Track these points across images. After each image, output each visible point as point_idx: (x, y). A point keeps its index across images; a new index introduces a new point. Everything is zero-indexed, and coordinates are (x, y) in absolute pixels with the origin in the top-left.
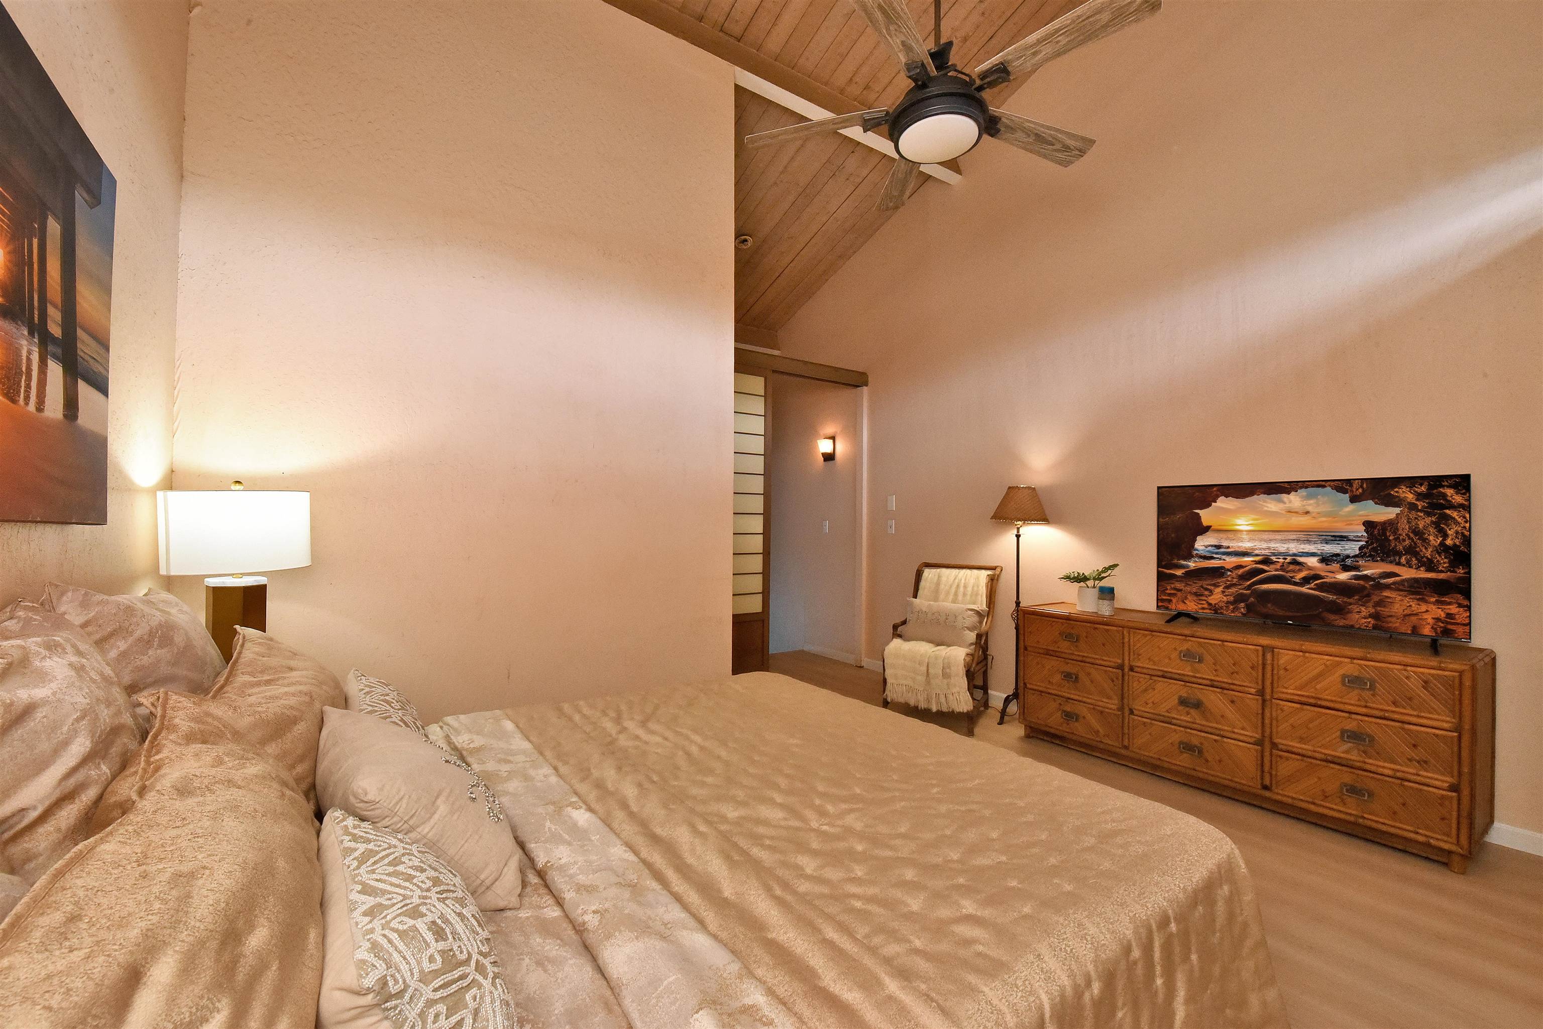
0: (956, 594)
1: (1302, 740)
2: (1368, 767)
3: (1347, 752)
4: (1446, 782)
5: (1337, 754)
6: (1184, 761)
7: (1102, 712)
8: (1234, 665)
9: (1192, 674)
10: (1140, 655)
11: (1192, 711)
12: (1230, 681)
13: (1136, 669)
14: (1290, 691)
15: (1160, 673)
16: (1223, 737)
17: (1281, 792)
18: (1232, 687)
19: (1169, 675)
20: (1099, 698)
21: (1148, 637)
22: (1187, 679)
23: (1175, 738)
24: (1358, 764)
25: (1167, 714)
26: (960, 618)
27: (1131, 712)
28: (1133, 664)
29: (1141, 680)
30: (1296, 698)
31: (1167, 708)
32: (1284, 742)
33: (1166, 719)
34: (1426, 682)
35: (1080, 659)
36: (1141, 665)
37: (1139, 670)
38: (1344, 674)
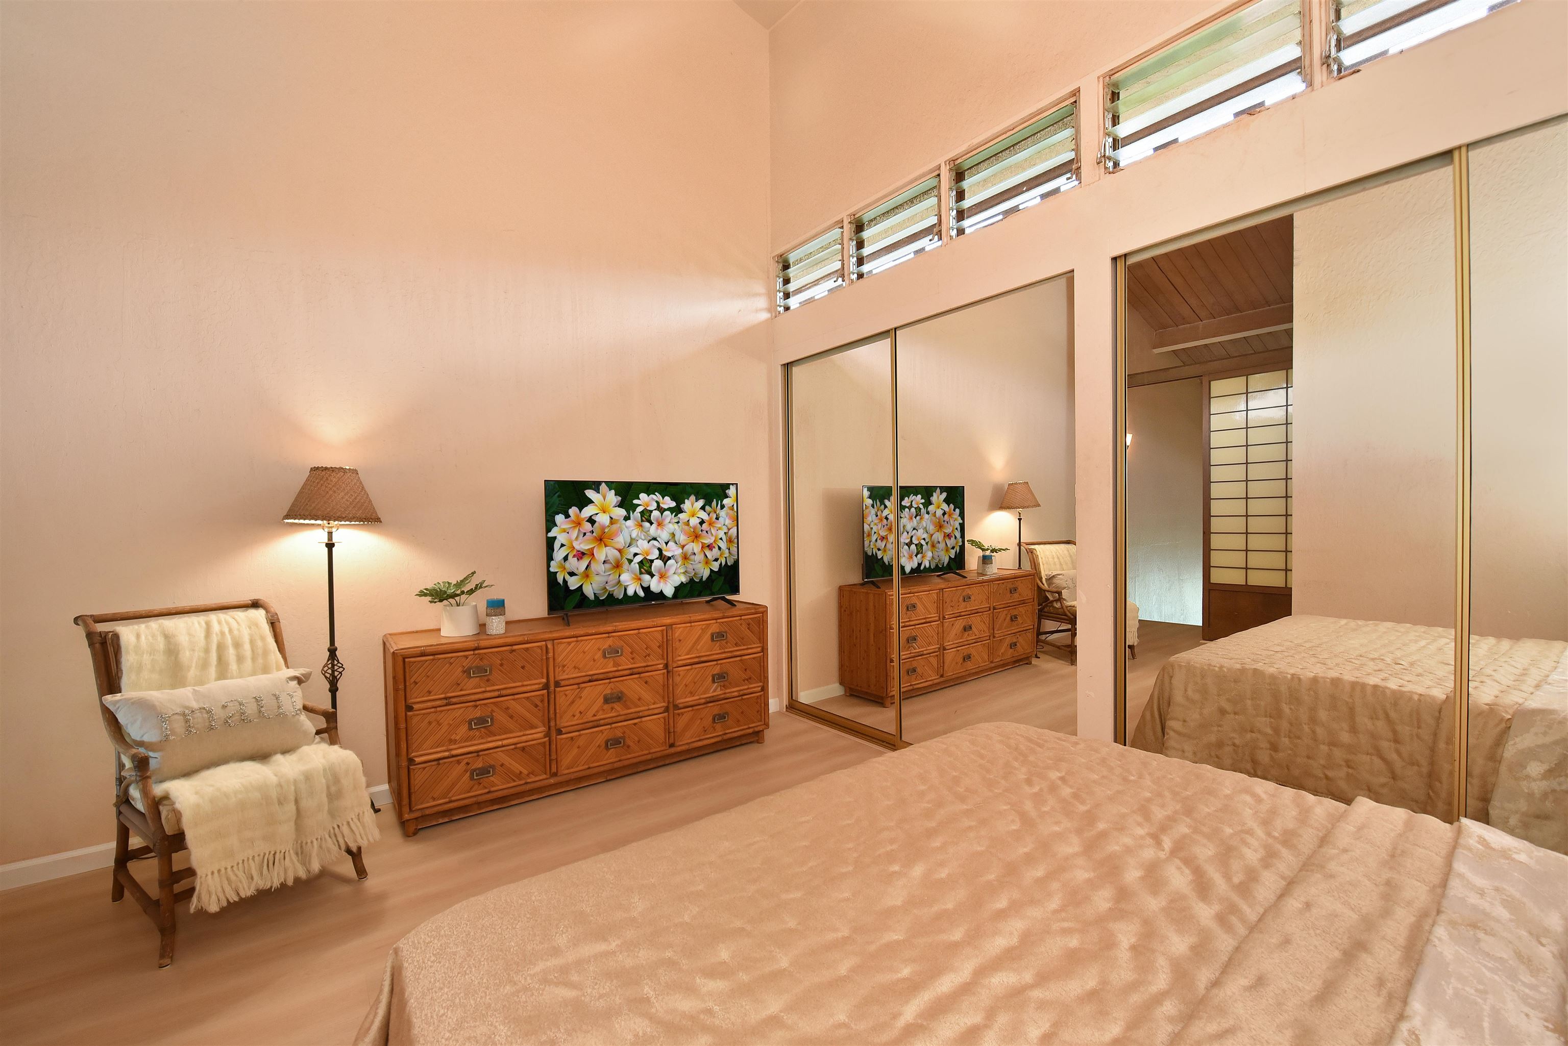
0: (221, 660)
1: (692, 694)
2: (728, 695)
3: (715, 691)
4: (759, 687)
5: (709, 695)
6: (610, 757)
7: (523, 749)
8: (646, 649)
9: (615, 669)
10: (564, 666)
11: (616, 706)
12: (645, 664)
13: (563, 683)
14: (683, 658)
15: (587, 679)
16: (642, 717)
17: (681, 743)
18: (647, 669)
19: (595, 677)
20: (522, 733)
21: (573, 644)
22: (611, 675)
23: (600, 739)
24: (723, 696)
25: (595, 718)
26: (284, 699)
27: (559, 732)
28: (557, 679)
29: (567, 693)
30: (689, 661)
31: (593, 712)
32: (683, 701)
33: (595, 723)
34: (749, 625)
35: (496, 694)
36: (566, 677)
37: (567, 682)
38: (712, 633)
